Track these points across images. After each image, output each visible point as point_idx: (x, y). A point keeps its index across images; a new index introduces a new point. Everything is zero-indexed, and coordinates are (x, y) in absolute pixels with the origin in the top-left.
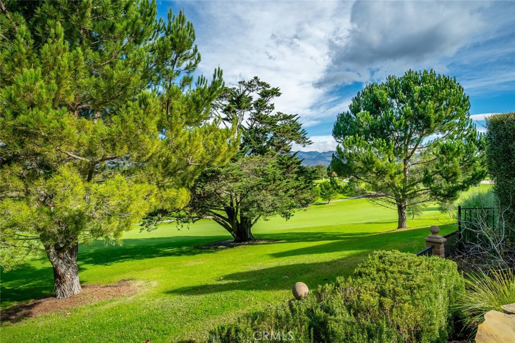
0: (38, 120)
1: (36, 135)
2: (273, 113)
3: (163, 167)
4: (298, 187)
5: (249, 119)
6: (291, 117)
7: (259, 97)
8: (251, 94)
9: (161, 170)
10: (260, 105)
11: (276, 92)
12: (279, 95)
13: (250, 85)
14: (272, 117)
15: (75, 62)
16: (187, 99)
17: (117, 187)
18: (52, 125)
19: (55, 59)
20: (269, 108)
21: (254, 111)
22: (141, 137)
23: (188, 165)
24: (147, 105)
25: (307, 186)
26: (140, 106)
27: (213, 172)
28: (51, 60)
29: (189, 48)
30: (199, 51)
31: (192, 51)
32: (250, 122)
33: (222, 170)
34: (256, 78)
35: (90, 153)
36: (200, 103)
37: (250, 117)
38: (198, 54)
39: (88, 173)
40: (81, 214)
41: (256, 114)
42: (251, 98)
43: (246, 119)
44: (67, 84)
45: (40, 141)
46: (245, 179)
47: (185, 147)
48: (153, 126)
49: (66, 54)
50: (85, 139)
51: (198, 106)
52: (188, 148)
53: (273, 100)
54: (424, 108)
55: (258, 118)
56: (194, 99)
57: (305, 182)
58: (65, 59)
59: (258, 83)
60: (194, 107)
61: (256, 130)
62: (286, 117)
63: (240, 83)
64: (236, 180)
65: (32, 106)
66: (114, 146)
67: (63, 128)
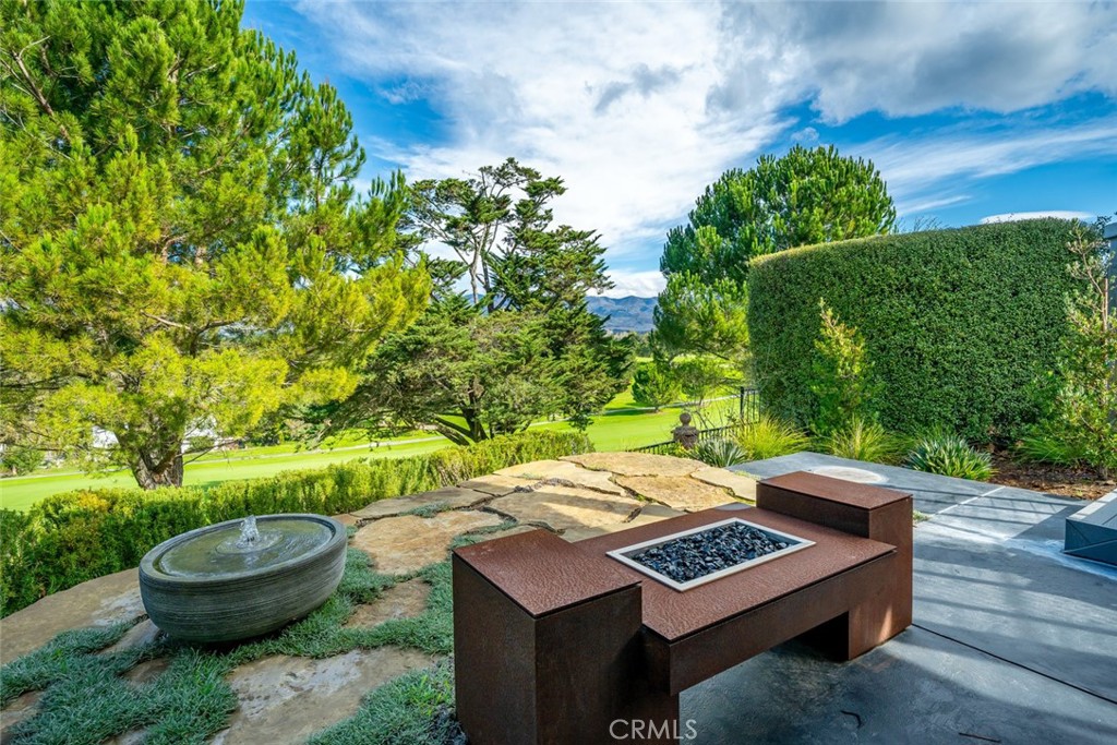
0: (112, 275)
1: (110, 296)
2: (552, 227)
3: (306, 336)
4: (580, 368)
5: (506, 239)
6: (582, 236)
7: (526, 197)
8: (506, 191)
9: (302, 341)
10: (527, 213)
11: (554, 187)
12: (561, 192)
13: (501, 175)
14: (551, 235)
15: (158, 181)
16: (348, 223)
17: (227, 365)
18: (132, 280)
19: (128, 181)
20: (542, 218)
21: (515, 224)
22: (262, 293)
23: (347, 332)
24: (266, 247)
25: (597, 367)
26: (257, 248)
27: (419, 342)
28: (122, 181)
29: (342, 144)
30: (361, 144)
31: (348, 146)
32: (504, 246)
33: (431, 339)
34: (511, 161)
35: (188, 317)
36: (371, 230)
37: (506, 235)
38: (362, 150)
39: (192, 346)
41: (518, 230)
42: (505, 200)
43: (499, 238)
44: (148, 214)
45: (118, 303)
46: (480, 356)
47: (336, 304)
48: (279, 277)
49: (144, 173)
50: (179, 297)
51: (367, 235)
52: (340, 306)
53: (551, 202)
54: (807, 221)
55: (520, 238)
56: (360, 222)
57: (595, 359)
58: (142, 180)
59: (517, 169)
60: (361, 236)
61: (518, 262)
62: (575, 237)
63: (482, 170)
64: (465, 359)
65: (102, 254)
66: (222, 307)
67: (147, 284)
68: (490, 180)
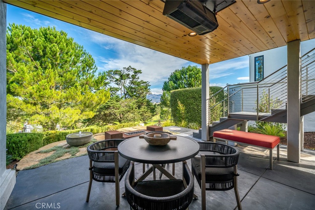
0: (46, 93)
1: (45, 97)
2: (139, 80)
3: (84, 105)
4: (144, 111)
5: (129, 83)
6: (145, 82)
7: (133, 74)
8: (129, 73)
9: (83, 106)
10: (133, 77)
11: (140, 72)
12: (141, 73)
13: (128, 69)
14: (139, 82)
15: (55, 74)
16: (93, 82)
17: (69, 111)
18: (50, 94)
19: (49, 74)
20: (137, 78)
21: (131, 79)
22: (76, 97)
23: (93, 104)
24: (77, 88)
25: (147, 111)
26: (75, 88)
27: (108, 106)
28: (48, 74)
29: (93, 66)
30: (96, 66)
31: (94, 67)
32: (128, 84)
33: (111, 105)
34: (130, 66)
35: (61, 101)
36: (98, 83)
37: (129, 82)
38: (97, 67)
39: (60, 107)
40: (58, 118)
41: (131, 81)
42: (129, 75)
43: (127, 82)
44: (53, 80)
45: (46, 99)
46: (122, 109)
47: (90, 98)
48: (79, 93)
49: (52, 73)
50: (59, 97)
51: (97, 84)
52: (91, 99)
53: (139, 75)
55: (132, 83)
56: (96, 81)
57: (147, 109)
58: (52, 74)
59: (131, 68)
60: (96, 84)
61: (132, 88)
62: (144, 83)
63: (124, 68)
64: (119, 109)
65: (44, 89)
66: (67, 99)
67: (52, 95)
68: (125, 70)
